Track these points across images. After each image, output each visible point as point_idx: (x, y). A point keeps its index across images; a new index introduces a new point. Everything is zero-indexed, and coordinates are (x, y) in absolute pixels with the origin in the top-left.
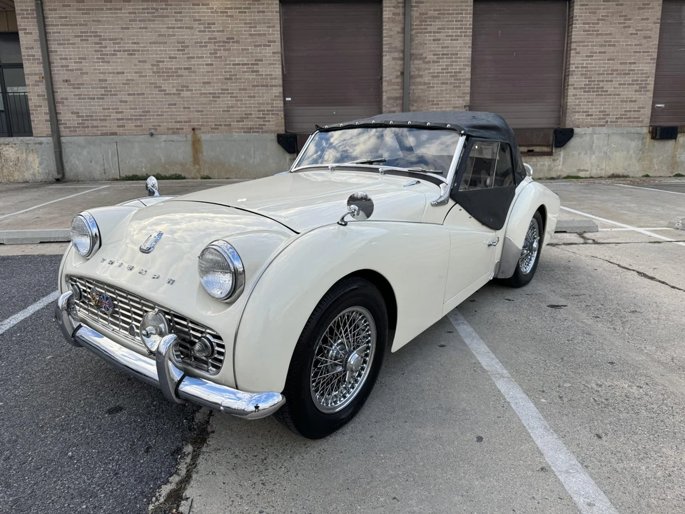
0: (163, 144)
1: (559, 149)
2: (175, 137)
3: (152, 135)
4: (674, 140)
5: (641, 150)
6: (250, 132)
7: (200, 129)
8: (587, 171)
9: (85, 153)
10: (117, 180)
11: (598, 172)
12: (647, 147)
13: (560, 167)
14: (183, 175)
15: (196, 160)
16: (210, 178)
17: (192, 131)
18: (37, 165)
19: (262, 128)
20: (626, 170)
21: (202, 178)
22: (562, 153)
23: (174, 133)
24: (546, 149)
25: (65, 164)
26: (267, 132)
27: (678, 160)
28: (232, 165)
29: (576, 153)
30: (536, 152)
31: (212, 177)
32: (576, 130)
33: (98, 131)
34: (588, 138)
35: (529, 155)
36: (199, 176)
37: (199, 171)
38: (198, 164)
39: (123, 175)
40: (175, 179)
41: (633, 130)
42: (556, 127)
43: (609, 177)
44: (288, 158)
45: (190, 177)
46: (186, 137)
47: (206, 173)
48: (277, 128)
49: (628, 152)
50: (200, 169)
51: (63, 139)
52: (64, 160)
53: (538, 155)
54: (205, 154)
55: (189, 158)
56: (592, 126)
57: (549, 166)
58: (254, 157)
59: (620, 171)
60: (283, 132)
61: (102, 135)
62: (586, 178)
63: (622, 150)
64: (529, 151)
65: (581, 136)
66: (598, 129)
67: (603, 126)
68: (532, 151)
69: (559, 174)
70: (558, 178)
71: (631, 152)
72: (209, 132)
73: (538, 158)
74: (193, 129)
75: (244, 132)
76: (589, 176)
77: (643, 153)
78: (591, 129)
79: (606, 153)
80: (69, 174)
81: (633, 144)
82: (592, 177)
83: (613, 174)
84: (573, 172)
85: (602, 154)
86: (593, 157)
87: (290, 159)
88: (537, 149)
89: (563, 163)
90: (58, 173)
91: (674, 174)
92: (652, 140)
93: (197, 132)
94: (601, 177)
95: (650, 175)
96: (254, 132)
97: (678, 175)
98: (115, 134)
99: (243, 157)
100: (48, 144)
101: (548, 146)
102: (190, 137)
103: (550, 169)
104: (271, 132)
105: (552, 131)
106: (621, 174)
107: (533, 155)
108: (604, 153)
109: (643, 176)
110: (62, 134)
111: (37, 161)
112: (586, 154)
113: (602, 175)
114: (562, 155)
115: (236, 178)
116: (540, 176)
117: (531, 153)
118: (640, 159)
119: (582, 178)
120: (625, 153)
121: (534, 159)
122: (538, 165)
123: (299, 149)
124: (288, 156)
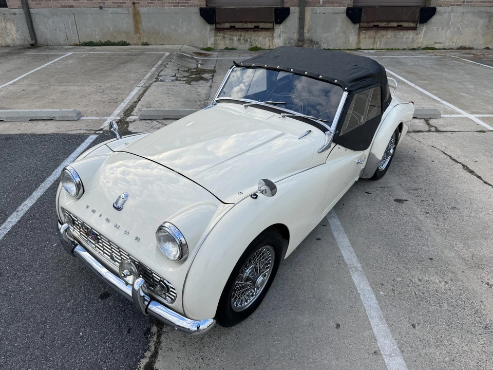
0: (110, 15)
1: (422, 25)
2: (119, 10)
3: (101, 8)
5: (487, 26)
6: (178, 6)
7: (139, 3)
8: (442, 43)
9: (50, 21)
10: (77, 45)
11: (450, 44)
12: (492, 24)
13: (421, 40)
14: (128, 42)
15: (137, 30)
16: (148, 45)
17: (133, 5)
18: (15, 32)
19: (188, 3)
20: (472, 43)
21: (142, 45)
22: (424, 28)
23: (118, 7)
24: (412, 25)
25: (36, 32)
26: (192, 6)
28: (165, 34)
29: (435, 28)
30: (404, 27)
31: (150, 43)
32: (438, 9)
33: (58, 3)
34: (446, 16)
35: (398, 30)
36: (140, 43)
37: (140, 38)
38: (139, 33)
39: (82, 41)
40: (122, 45)
41: (484, 9)
42: (422, 5)
43: (458, 49)
44: (208, 28)
45: (133, 43)
46: (128, 10)
47: (145, 41)
48: (199, 3)
49: (476, 28)
50: (140, 37)
51: (32, 11)
52: (35, 28)
53: (405, 30)
54: (143, 24)
55: (132, 28)
56: (452, 5)
57: (413, 38)
58: (182, 28)
59: (467, 44)
60: (205, 6)
61: (62, 7)
62: (440, 49)
63: (472, 27)
64: (398, 26)
65: (441, 14)
66: (455, 8)
67: (460, 5)
68: (401, 26)
69: (419, 45)
70: (418, 49)
72: (146, 6)
73: (405, 32)
74: (134, 3)
75: (174, 6)
76: (442, 48)
77: (488, 29)
78: (450, 7)
79: (458, 29)
80: (40, 40)
81: (481, 21)
82: (444, 49)
83: (461, 46)
84: (430, 43)
85: (456, 29)
86: (449, 31)
87: (210, 29)
88: (405, 24)
89: (424, 36)
90: (32, 39)
93: (137, 5)
94: (451, 49)
95: (490, 47)
96: (181, 6)
98: (72, 7)
99: (173, 27)
100: (20, 14)
101: (413, 22)
102: (131, 10)
103: (413, 42)
104: (195, 6)
105: (419, 9)
106: (468, 46)
107: (401, 30)
108: (457, 28)
109: (484, 49)
110: (31, 6)
111: (14, 29)
112: (442, 29)
113: (453, 47)
114: (424, 30)
115: (168, 44)
116: (405, 47)
117: (400, 28)
118: (485, 34)
119: (437, 49)
120: (474, 29)
121: (402, 33)
122: (404, 38)
123: (217, 21)
124: (209, 27)
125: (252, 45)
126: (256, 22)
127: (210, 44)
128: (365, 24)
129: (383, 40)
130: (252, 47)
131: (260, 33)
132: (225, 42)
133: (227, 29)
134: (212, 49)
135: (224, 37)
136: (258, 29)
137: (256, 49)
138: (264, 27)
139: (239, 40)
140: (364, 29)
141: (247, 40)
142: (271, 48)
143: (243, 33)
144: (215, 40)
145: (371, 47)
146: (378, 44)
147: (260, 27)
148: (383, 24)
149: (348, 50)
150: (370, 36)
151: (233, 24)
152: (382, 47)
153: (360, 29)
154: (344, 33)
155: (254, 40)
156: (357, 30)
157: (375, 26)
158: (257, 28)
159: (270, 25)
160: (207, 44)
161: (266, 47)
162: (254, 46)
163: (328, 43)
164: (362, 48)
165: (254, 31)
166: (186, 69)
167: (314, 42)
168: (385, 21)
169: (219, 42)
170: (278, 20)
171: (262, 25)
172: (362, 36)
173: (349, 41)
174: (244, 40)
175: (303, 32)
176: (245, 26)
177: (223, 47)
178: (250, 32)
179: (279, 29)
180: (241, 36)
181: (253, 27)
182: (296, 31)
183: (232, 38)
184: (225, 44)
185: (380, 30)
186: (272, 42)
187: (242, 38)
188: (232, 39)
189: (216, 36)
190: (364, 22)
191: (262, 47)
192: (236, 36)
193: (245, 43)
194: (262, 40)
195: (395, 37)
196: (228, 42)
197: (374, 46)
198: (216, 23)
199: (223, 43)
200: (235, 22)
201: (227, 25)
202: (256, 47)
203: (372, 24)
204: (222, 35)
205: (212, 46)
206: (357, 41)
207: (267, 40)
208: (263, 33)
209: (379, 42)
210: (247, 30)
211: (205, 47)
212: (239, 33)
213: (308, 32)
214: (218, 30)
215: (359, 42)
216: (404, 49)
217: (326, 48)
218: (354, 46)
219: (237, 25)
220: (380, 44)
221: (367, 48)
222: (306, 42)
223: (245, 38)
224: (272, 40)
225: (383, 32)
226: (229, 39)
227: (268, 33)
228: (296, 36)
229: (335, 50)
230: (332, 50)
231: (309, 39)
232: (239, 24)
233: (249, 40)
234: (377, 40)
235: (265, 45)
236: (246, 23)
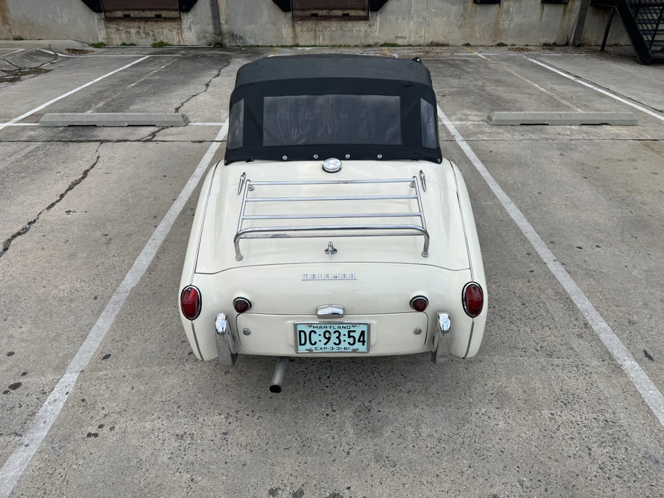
1: (375, 13)
4: (498, 5)
5: (462, 15)
8: (405, 38)
11: (417, 40)
12: (468, 12)
13: (377, 34)
16: (23, 39)
20: (445, 37)
21: (15, 39)
22: (379, 19)
24: (362, 13)
27: (501, 28)
28: (42, 25)
29: (393, 18)
30: (351, 17)
34: (406, 1)
35: (344, 20)
37: (10, 31)
38: (7, 23)
43: (428, 45)
44: (96, 18)
45: (3, 37)
47: (18, 34)
49: (448, 18)
50: (10, 29)
53: (353, 20)
57: (366, 31)
58: (62, 17)
59: (440, 40)
62: (404, 46)
63: (442, 16)
64: (344, 15)
68: (347, 15)
69: (376, 41)
70: (375, 45)
71: (452, 18)
73: (354, 23)
76: (407, 44)
77: (464, 18)
81: (454, 9)
82: (410, 45)
83: (432, 42)
84: (390, 38)
85: (420, 20)
86: (412, 22)
87: (98, 19)
88: (353, 13)
89: (380, 29)
91: (497, 43)
92: (474, 4)
94: (419, 45)
95: (471, 43)
97: (501, 45)
99: (51, 16)
101: (364, 9)
103: (367, 36)
106: (441, 42)
107: (349, 20)
108: (423, 18)
109: (463, 45)
112: (404, 19)
113: (422, 42)
114: (378, 20)
115: (47, 39)
116: (358, 43)
117: (346, 17)
118: (461, 25)
119: (400, 46)
120: (445, 18)
121: (350, 24)
122: (354, 31)
123: (106, 8)
124: (96, 16)
125: (155, 40)
126: (155, 10)
127: (101, 38)
128: (299, 13)
129: (327, 33)
130: (156, 42)
131: (163, 24)
132: (120, 36)
133: (120, 18)
134: (105, 45)
135: (118, 30)
136: (161, 19)
137: (162, 44)
138: (167, 16)
139: (138, 33)
140: (298, 19)
141: (148, 34)
142: (182, 43)
143: (142, 24)
144: (108, 33)
145: (313, 43)
146: (321, 39)
147: (162, 16)
148: (324, 13)
149: (282, 46)
150: (308, 28)
151: (126, 13)
152: (327, 42)
153: (294, 19)
154: (274, 23)
155: (158, 33)
156: (291, 21)
157: (313, 15)
158: (158, 18)
159: (175, 14)
160: (98, 39)
161: (175, 42)
162: (158, 41)
163: (254, 38)
164: (300, 43)
165: (157, 21)
166: (14, 68)
167: (236, 36)
168: (325, 9)
169: (112, 36)
170: (184, 7)
171: (164, 14)
172: (298, 29)
173: (282, 35)
174: (145, 33)
175: (220, 24)
176: (142, 14)
177: (119, 42)
178: (150, 23)
179: (187, 19)
180: (140, 28)
181: (153, 16)
182: (210, 22)
183: (128, 30)
184: (121, 39)
185: (320, 20)
186: (182, 36)
187: (141, 31)
188: (129, 32)
189: (107, 27)
190: (297, 10)
191: (170, 42)
192: (133, 28)
193: (146, 38)
194: (167, 33)
195: (342, 29)
196: (124, 35)
197: (315, 41)
198: (105, 11)
199: (118, 37)
200: (129, 10)
201: (119, 14)
202: (162, 42)
203: (308, 13)
204: (114, 26)
205: (104, 41)
206: (292, 35)
207: (175, 33)
208: (168, 25)
209: (321, 37)
210: (146, 20)
211: (96, 43)
212: (137, 24)
213: (226, 22)
214: (109, 20)
215: (295, 37)
216: (356, 46)
217: (253, 44)
218: (290, 42)
219: (133, 14)
220: (324, 39)
221: (307, 44)
222: (226, 36)
223: (145, 30)
224: (181, 33)
225: (325, 23)
226: (126, 32)
227: (174, 24)
228: (210, 28)
229: (265, 46)
230: (262, 46)
231: (229, 33)
232: (135, 12)
233: (151, 33)
234: (318, 33)
235: (173, 40)
236: (143, 11)
